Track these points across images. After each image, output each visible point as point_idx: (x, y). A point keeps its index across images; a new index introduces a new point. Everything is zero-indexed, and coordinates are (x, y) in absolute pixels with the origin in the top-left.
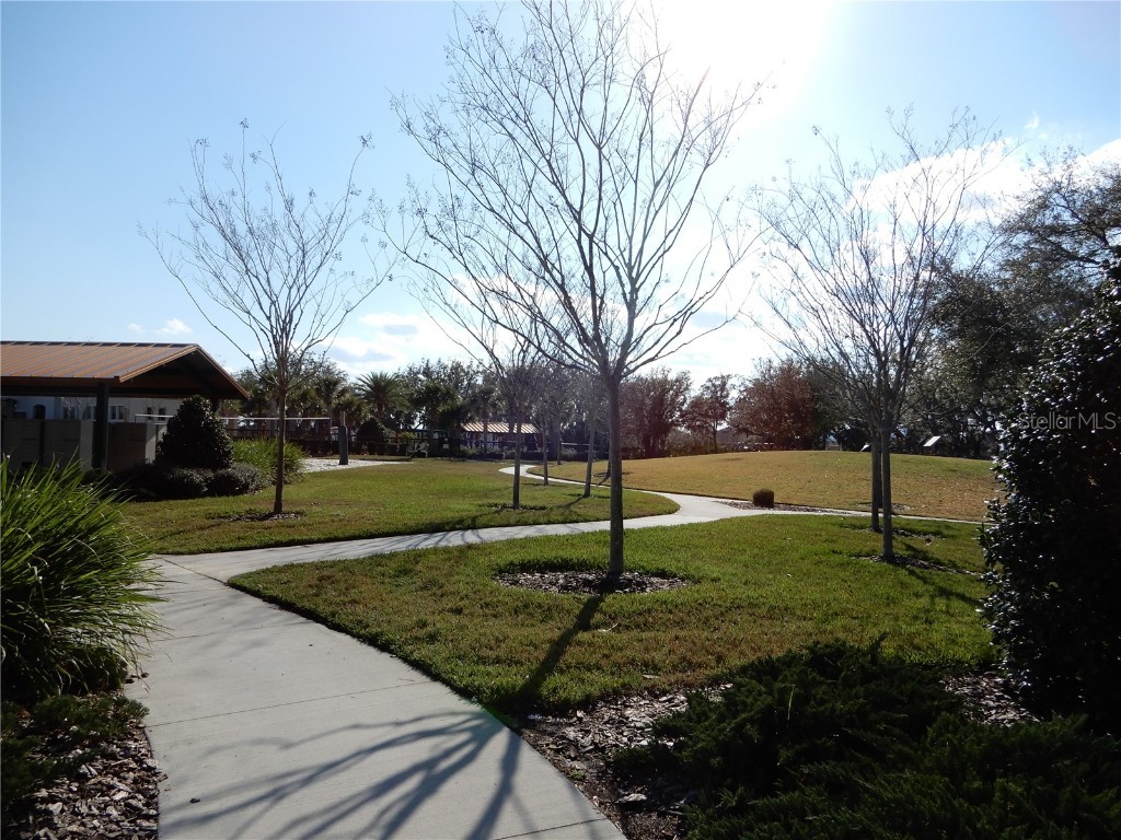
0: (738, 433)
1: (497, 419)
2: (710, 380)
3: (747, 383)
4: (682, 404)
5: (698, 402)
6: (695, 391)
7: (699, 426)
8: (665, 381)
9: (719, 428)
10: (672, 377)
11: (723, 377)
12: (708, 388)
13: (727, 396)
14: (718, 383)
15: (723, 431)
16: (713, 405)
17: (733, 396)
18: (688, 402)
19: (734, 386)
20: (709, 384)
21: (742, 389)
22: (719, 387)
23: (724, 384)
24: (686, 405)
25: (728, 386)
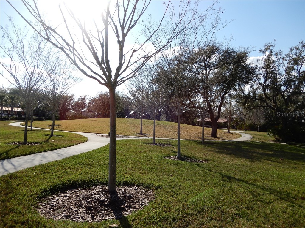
0: (88, 112)
1: (6, 106)
2: (81, 97)
3: (91, 98)
4: (72, 103)
5: (77, 103)
6: (76, 100)
7: (77, 110)
8: (67, 96)
9: (83, 111)
10: (69, 95)
11: (84, 96)
12: (80, 99)
13: (85, 101)
14: (83, 98)
15: (84, 111)
16: (81, 104)
17: (87, 102)
18: (74, 103)
19: (88, 99)
20: (80, 98)
21: (90, 100)
22: (83, 99)
23: (85, 98)
24: (73, 104)
25: (86, 99)
